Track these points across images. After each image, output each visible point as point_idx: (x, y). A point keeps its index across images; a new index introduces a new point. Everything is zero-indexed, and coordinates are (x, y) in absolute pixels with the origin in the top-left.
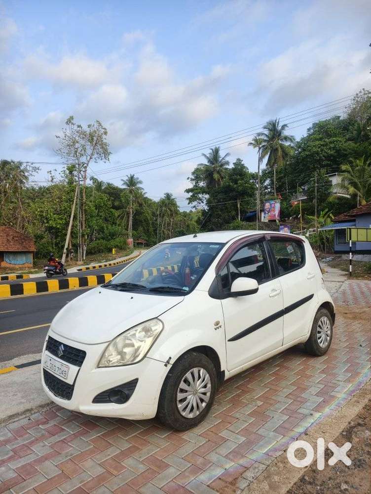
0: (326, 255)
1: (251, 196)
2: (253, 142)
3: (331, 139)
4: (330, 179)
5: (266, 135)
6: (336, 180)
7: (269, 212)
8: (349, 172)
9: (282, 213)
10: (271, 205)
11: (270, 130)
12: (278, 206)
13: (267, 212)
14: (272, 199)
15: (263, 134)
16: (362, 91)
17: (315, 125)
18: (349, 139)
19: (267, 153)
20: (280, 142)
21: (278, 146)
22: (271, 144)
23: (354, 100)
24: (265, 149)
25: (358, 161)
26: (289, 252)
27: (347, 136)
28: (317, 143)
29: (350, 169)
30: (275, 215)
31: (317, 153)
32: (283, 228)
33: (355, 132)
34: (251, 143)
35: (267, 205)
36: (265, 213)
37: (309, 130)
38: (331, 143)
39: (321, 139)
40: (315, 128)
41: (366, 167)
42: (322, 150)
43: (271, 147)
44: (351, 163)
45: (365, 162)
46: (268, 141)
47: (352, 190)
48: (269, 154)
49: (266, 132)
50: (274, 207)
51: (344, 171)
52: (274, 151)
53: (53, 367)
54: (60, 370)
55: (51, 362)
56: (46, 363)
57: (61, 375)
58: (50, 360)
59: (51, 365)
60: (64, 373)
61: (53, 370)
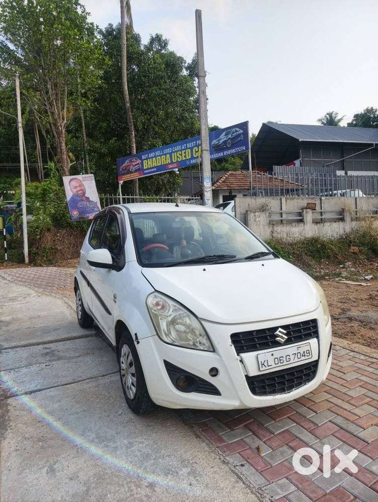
53: (284, 359)
54: (299, 354)
55: (274, 357)
56: (266, 364)
57: (303, 358)
58: (272, 355)
59: (276, 360)
60: (306, 354)
61: (285, 363)
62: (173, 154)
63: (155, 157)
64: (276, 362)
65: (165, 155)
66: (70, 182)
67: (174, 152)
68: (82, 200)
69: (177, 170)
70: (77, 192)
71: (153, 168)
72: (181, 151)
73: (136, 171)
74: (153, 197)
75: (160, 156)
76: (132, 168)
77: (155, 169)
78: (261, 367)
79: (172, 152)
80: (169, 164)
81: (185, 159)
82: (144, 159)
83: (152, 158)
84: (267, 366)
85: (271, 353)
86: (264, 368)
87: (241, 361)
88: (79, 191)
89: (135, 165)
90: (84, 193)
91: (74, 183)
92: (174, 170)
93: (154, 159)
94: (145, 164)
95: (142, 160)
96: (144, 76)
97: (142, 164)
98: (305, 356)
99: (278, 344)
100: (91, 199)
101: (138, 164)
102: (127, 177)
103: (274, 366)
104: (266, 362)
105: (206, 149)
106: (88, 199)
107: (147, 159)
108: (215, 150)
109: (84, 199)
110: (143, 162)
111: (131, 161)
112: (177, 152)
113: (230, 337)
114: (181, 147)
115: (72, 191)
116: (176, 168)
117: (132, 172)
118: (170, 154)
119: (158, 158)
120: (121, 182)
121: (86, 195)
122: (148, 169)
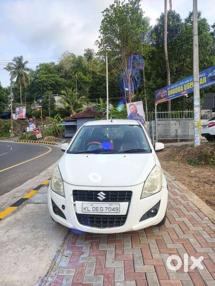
0: (62, 139)
1: (6, 103)
2: (6, 67)
3: (53, 75)
4: (55, 97)
5: (15, 65)
6: (57, 98)
7: (19, 113)
8: (64, 95)
9: (27, 115)
10: (20, 109)
11: (17, 62)
12: (24, 110)
13: (17, 114)
14: (20, 106)
15: (12, 64)
16: (67, 51)
17: (41, 65)
18: (61, 77)
19: (16, 76)
20: (24, 71)
21: (23, 73)
22: (18, 71)
23: (63, 55)
24: (14, 73)
25: (69, 89)
26: (38, 138)
27: (60, 75)
28: (45, 75)
29: (66, 94)
30: (23, 116)
31: (45, 81)
32: (31, 124)
33: (64, 73)
34: (6, 68)
35: (17, 109)
36: (16, 114)
37: (37, 67)
38: (52, 77)
39: (46, 74)
40: (41, 67)
41: (73, 93)
42: (48, 80)
43: (19, 73)
44: (66, 90)
45: (73, 90)
46: (16, 69)
47: (67, 105)
48: (17, 77)
49: (15, 63)
50: (22, 111)
51: (62, 94)
52: (20, 76)
53: (99, 209)
54: (110, 209)
55: (93, 206)
56: (87, 209)
57: (112, 211)
58: (92, 205)
59: (94, 208)
60: (115, 209)
61: (99, 211)
62: (185, 85)
63: (175, 88)
64: (94, 210)
65: (180, 86)
66: (130, 106)
67: (186, 84)
68: (135, 116)
69: (187, 94)
70: (133, 111)
71: (173, 95)
72: (189, 83)
73: (164, 97)
74: (178, 112)
75: (177, 87)
76: (162, 96)
77: (174, 95)
78: (83, 209)
79: (184, 84)
80: (182, 91)
81: (191, 87)
82: (169, 90)
83: (173, 89)
84: (87, 210)
85: (91, 204)
86: (85, 211)
87: (74, 205)
88: (134, 110)
89: (164, 94)
90: (137, 112)
91: (132, 107)
92: (185, 95)
93: (174, 89)
94: (169, 93)
95: (167, 91)
96: (179, 39)
97: (167, 93)
98: (114, 210)
99: (98, 200)
100: (140, 115)
101: (165, 93)
102: (160, 101)
103: (92, 211)
104: (87, 208)
105: (197, 81)
106: (138, 115)
107: (170, 90)
108: (211, 80)
109: (136, 115)
110: (168, 92)
111: (162, 92)
112: (187, 83)
113: (72, 192)
114: (190, 80)
115: (131, 111)
116: (186, 93)
117: (162, 98)
118: (183, 85)
119: (176, 88)
120: (156, 104)
121: (138, 113)
122: (170, 95)
